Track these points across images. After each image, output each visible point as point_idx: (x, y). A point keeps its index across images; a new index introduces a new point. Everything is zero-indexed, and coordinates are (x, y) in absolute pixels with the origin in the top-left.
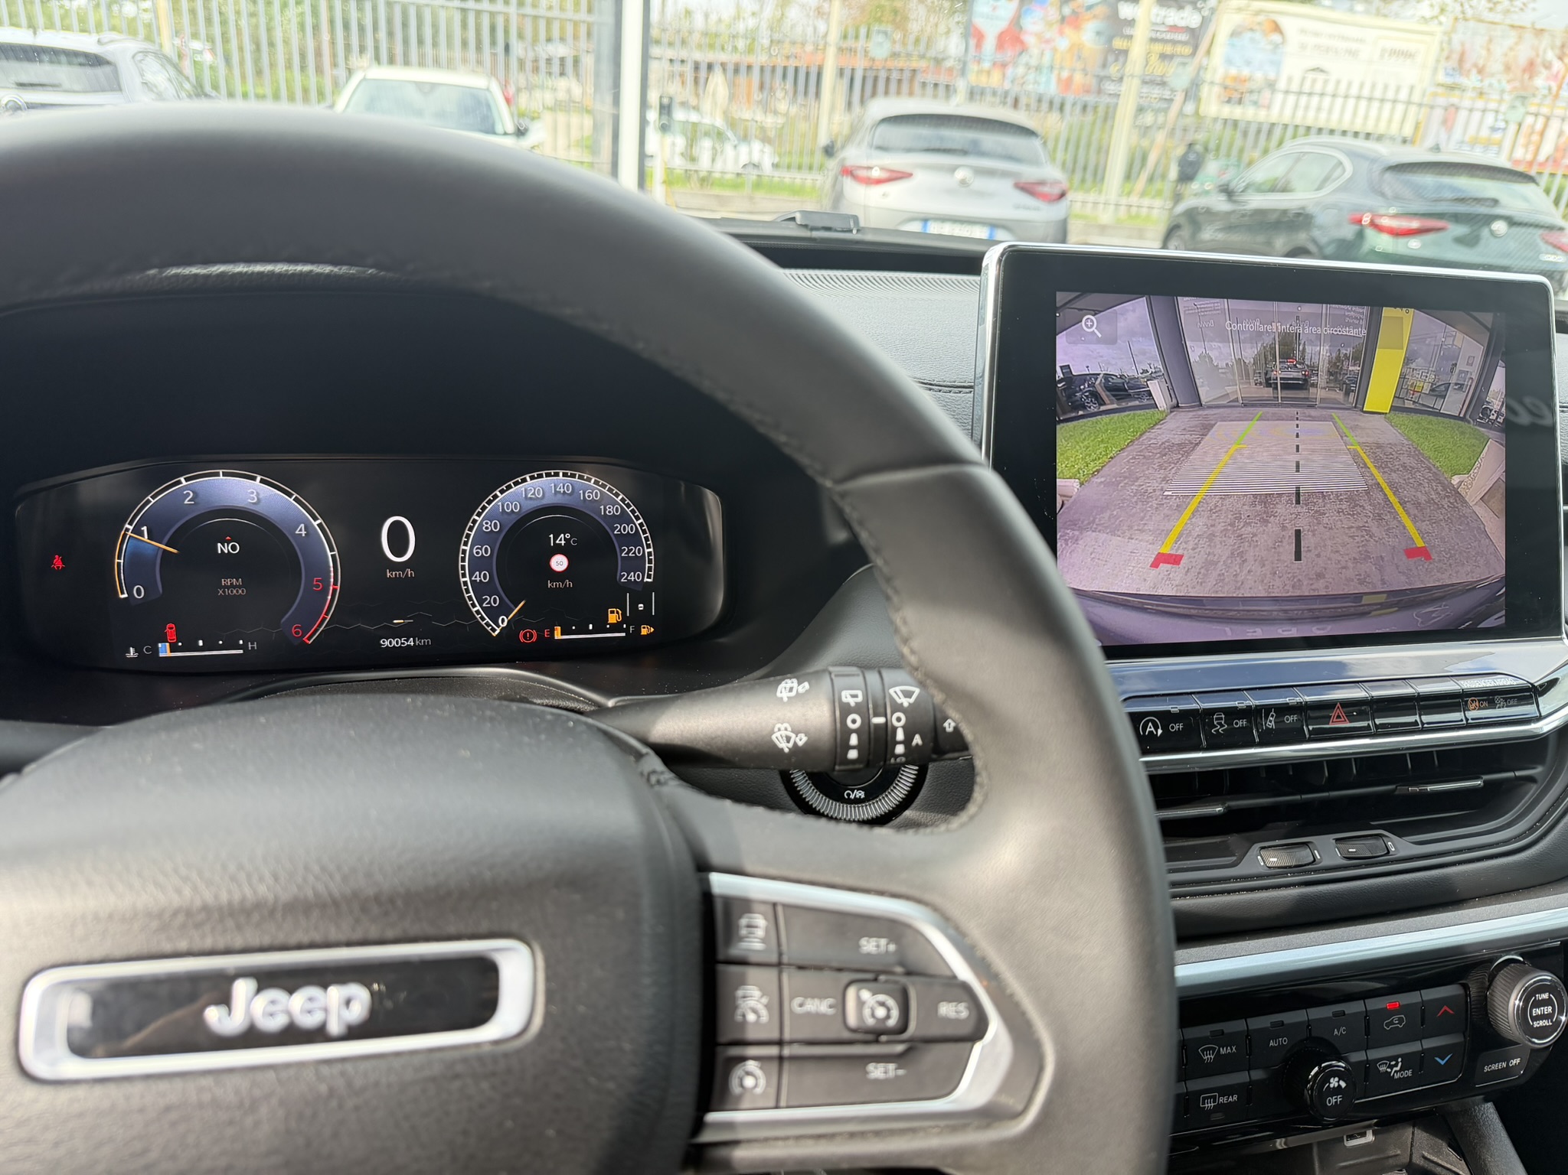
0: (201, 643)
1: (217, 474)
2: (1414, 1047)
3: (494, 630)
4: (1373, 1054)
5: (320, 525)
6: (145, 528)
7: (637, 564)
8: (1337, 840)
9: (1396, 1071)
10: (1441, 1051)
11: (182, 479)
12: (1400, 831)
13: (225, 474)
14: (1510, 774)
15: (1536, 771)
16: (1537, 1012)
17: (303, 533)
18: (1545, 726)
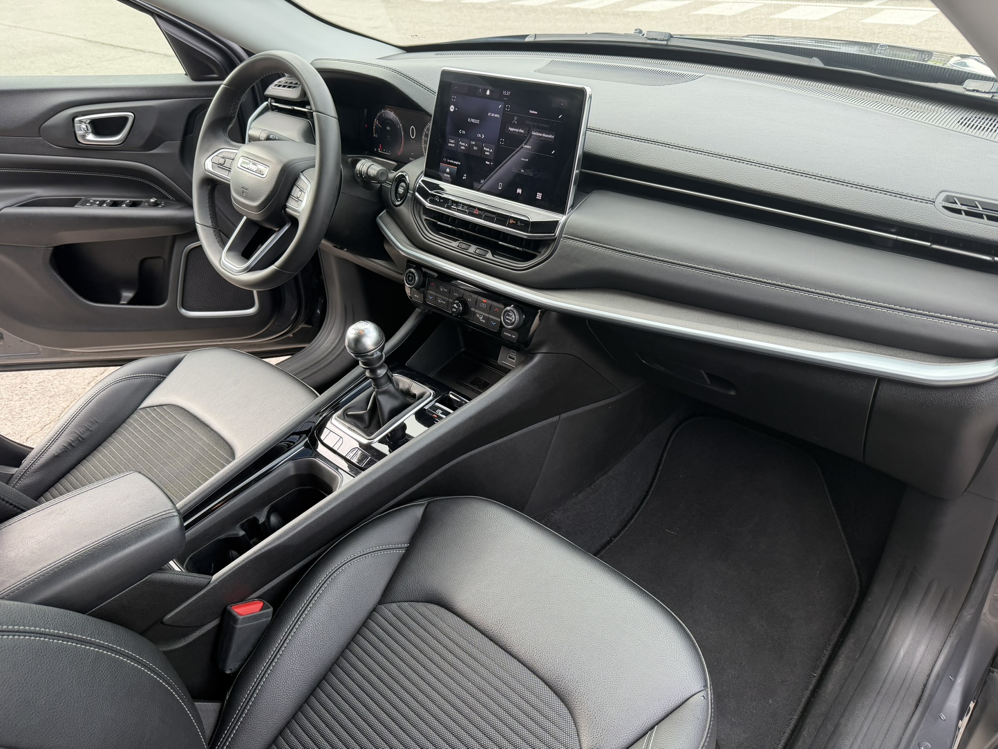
2: (487, 315)
4: (477, 311)
6: (377, 120)
8: (478, 248)
9: (481, 319)
10: (492, 320)
11: (382, 110)
16: (507, 317)
17: (399, 126)
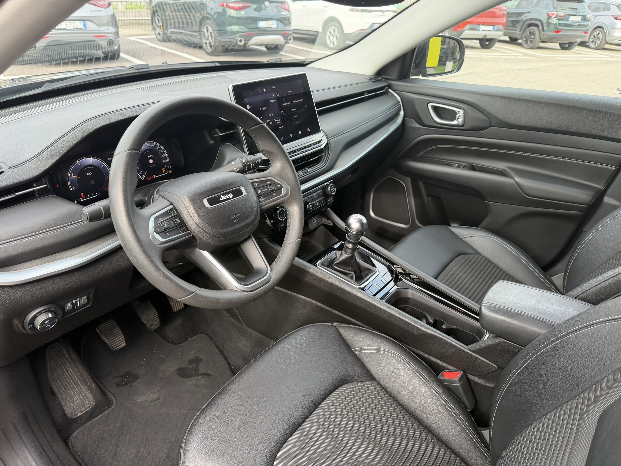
0: (89, 196)
1: (84, 159)
2: (318, 200)
3: (142, 179)
4: (314, 202)
5: (106, 165)
6: (72, 174)
7: (165, 158)
8: (301, 171)
9: (317, 204)
10: (322, 200)
11: (77, 161)
12: (309, 168)
13: (85, 158)
14: (320, 156)
15: (323, 154)
16: (332, 189)
17: (103, 167)
18: (323, 147)
